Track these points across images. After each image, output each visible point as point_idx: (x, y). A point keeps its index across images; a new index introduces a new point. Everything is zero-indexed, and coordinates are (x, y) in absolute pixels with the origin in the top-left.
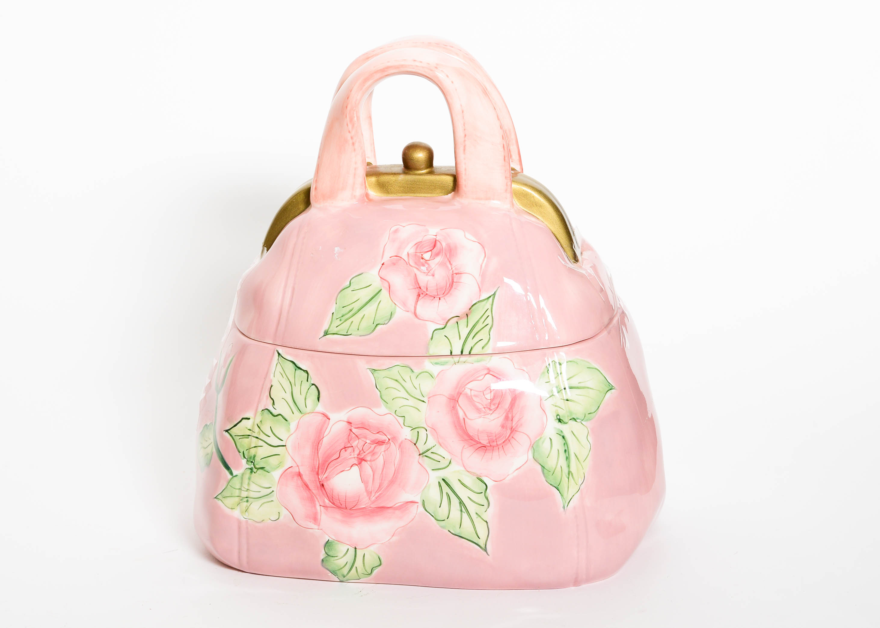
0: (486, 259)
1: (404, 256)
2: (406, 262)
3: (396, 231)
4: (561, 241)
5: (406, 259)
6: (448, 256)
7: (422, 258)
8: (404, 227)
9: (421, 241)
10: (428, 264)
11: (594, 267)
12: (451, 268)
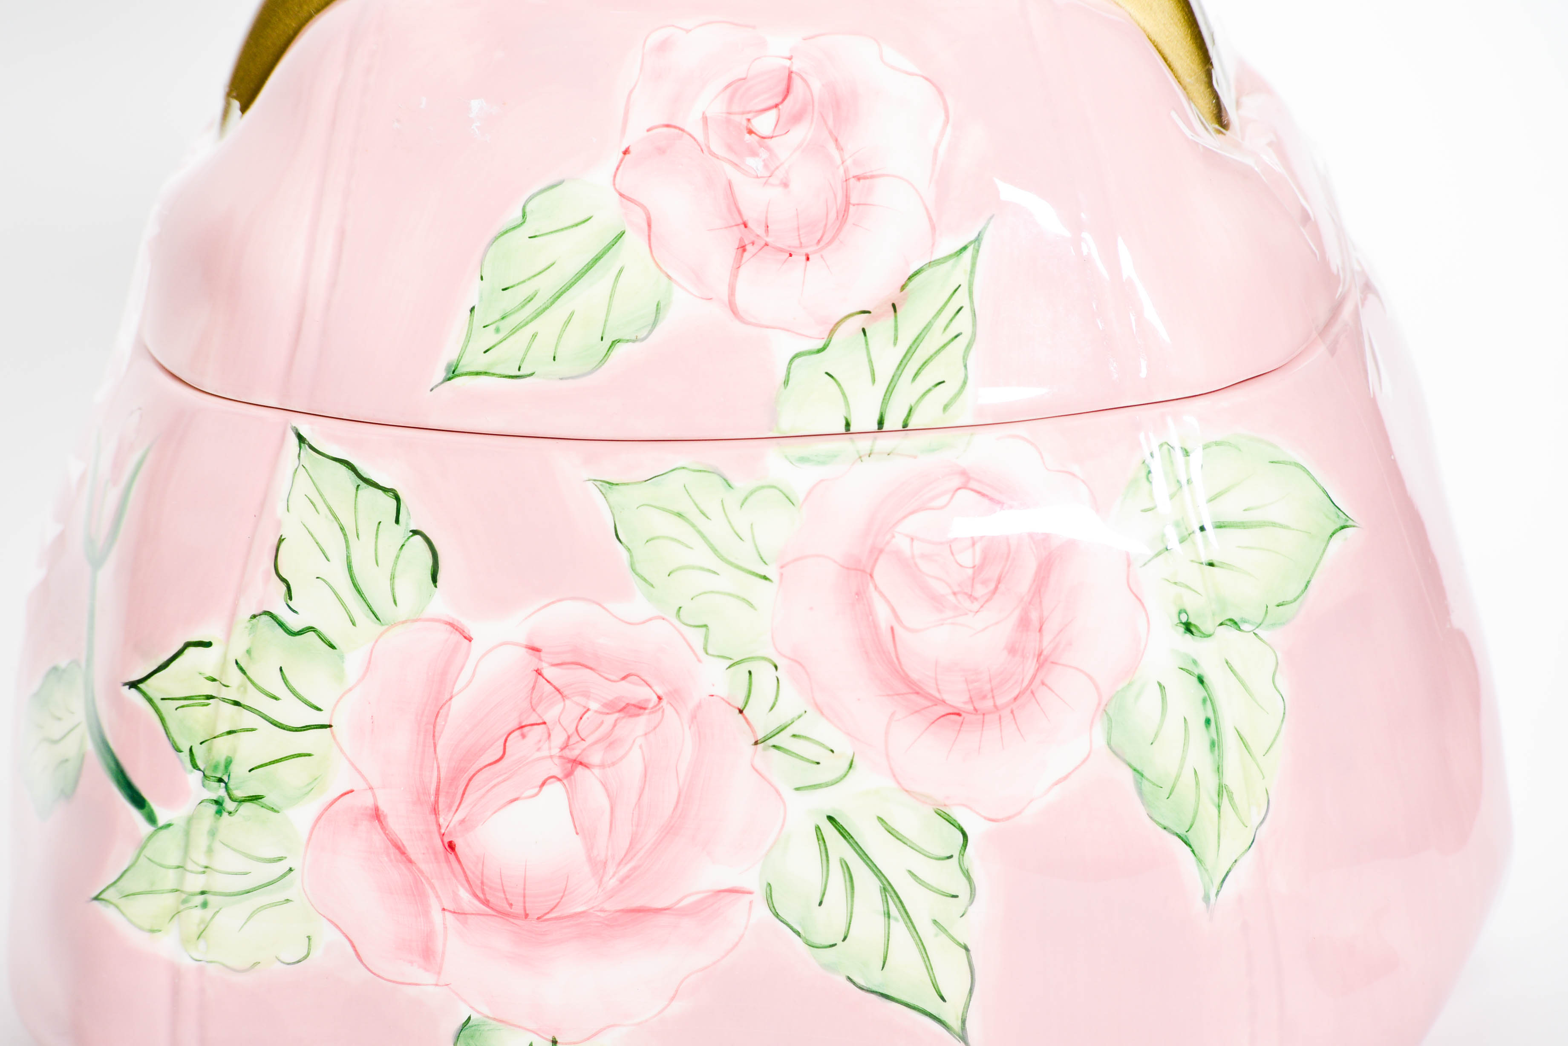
0: (949, 128)
1: (692, 123)
2: (699, 145)
3: (663, 46)
4: (1177, 64)
5: (699, 135)
6: (830, 123)
7: (750, 132)
8: (688, 31)
9: (744, 76)
10: (768, 149)
11: (1278, 147)
12: (839, 162)
